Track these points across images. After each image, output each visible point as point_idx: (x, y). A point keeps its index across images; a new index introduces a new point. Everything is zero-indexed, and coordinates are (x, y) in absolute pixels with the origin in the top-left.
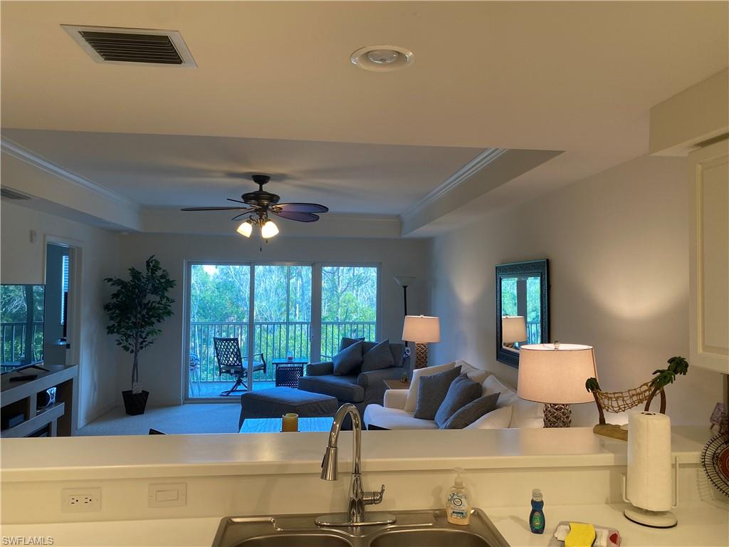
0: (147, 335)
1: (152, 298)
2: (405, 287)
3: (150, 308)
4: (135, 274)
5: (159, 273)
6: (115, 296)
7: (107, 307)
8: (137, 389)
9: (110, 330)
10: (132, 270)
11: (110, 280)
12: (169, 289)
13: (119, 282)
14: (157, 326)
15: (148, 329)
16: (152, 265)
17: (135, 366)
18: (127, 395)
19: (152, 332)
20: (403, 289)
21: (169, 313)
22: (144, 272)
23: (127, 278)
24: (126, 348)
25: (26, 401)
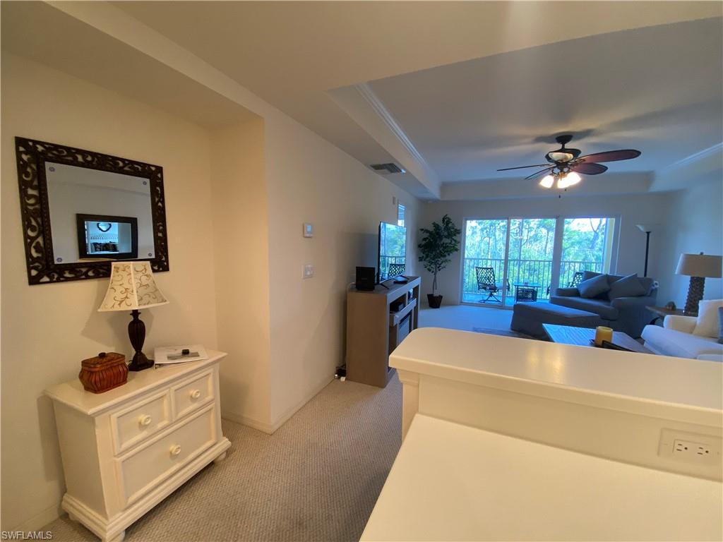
0: (442, 262)
1: (447, 241)
2: (648, 233)
3: (445, 247)
4: (436, 226)
5: (450, 225)
6: (425, 239)
7: (419, 246)
8: (436, 294)
9: (421, 259)
10: (434, 224)
11: (422, 230)
12: (457, 235)
13: (427, 231)
14: (448, 257)
15: (443, 259)
16: (446, 221)
17: (435, 280)
18: (430, 297)
19: (446, 261)
20: (646, 234)
21: (457, 250)
22: (441, 224)
23: (431, 228)
24: (429, 270)
25: (404, 296)
